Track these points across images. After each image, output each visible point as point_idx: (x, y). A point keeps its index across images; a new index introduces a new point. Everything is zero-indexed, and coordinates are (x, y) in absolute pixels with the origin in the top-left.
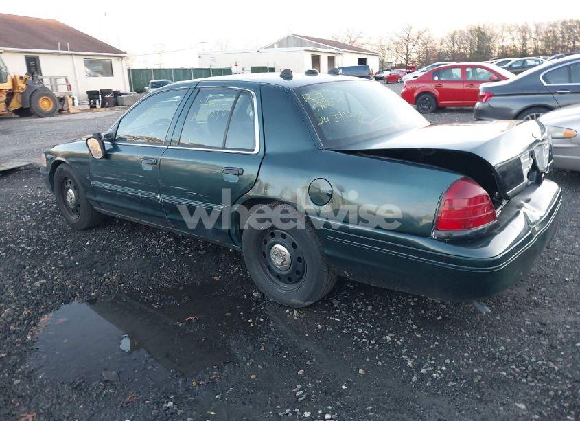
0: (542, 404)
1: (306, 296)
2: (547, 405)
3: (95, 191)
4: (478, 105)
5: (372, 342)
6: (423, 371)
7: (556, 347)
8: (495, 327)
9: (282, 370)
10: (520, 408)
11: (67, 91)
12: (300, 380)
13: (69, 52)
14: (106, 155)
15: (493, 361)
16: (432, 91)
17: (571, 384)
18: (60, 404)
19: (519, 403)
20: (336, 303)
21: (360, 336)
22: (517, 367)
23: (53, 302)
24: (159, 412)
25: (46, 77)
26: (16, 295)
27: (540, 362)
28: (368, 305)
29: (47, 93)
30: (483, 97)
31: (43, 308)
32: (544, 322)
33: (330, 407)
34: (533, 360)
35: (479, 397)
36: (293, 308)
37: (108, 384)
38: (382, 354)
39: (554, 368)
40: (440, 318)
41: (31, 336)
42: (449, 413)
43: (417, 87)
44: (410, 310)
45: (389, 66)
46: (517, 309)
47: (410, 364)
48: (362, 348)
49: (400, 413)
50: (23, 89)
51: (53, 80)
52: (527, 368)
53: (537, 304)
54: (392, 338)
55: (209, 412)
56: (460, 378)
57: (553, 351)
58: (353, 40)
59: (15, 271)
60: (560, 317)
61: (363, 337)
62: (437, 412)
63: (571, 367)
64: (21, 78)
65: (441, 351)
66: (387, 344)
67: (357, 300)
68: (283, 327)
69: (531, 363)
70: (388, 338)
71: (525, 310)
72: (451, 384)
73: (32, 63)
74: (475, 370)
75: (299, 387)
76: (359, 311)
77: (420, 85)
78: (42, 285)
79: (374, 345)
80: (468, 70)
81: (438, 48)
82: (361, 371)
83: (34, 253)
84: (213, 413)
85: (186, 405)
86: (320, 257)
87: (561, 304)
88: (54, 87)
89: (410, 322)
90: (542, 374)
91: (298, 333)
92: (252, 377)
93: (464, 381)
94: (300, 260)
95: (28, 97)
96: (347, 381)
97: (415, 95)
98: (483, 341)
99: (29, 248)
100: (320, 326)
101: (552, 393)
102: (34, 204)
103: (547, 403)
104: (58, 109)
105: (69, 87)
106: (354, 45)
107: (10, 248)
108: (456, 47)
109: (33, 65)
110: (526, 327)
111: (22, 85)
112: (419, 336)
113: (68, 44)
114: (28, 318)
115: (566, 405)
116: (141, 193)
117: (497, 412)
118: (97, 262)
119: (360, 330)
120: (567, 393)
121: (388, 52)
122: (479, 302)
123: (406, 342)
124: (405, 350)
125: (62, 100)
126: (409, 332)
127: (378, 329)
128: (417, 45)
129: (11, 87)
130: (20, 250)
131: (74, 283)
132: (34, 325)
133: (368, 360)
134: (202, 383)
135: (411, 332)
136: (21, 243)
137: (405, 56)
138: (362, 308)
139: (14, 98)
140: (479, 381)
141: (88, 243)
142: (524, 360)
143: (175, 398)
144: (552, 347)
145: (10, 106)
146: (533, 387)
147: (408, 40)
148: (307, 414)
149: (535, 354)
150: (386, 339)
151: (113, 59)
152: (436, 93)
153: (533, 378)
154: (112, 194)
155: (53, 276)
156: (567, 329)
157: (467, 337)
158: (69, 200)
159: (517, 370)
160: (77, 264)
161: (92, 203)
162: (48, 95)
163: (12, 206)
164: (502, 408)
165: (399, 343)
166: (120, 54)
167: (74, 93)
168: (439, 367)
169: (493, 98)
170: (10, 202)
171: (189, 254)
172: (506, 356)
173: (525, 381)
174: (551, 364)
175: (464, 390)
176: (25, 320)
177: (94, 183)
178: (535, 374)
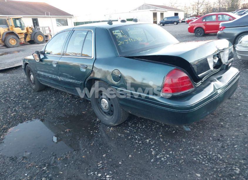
0: (209, 175)
1: (115, 121)
2: (211, 175)
3: (39, 75)
4: (219, 32)
5: (140, 142)
6: (158, 157)
7: (224, 147)
8: (198, 137)
9: (97, 154)
10: (197, 176)
11: (49, 33)
12: (103, 159)
13: (50, 16)
14: (41, 60)
15: (192, 153)
16: (202, 27)
17: (226, 165)
18: (3, 166)
19: (198, 174)
20: (130, 124)
21: (136, 139)
22: (202, 156)
23: (16, 122)
24: (40, 171)
25: (41, 27)
26: (3, 119)
27: (214, 154)
28: (144, 125)
29: (40, 34)
30: (221, 28)
31: (11, 125)
32: (222, 135)
33: (110, 172)
34: (211, 153)
35: (180, 170)
36: (110, 126)
37: (25, 158)
38: (142, 148)
39: (220, 157)
40: (174, 132)
41: (3, 136)
42: (163, 177)
43: (195, 25)
44: (161, 128)
45: (189, 16)
46: (211, 128)
47: (153, 153)
48: (134, 145)
49: (140, 176)
50: (31, 32)
51: (44, 28)
52: (206, 157)
53: (222, 126)
54: (149, 141)
55: (60, 172)
56: (174, 161)
57: (222, 149)
58: (173, 5)
59: (6, 109)
60: (231, 133)
61: (137, 140)
62: (158, 176)
63: (229, 157)
64: (30, 28)
65: (170, 148)
66: (147, 143)
67: (139, 123)
68: (104, 135)
69: (209, 154)
70: (148, 141)
71: (215, 129)
72: (169, 163)
73: (35, 21)
74: (182, 157)
75: (101, 162)
76: (139, 128)
77: (197, 24)
78: (14, 115)
79: (140, 143)
80: (219, 16)
81: (212, 6)
82: (130, 156)
83: (15, 101)
84: (62, 173)
85: (51, 169)
86: (119, 104)
87: (234, 126)
88: (44, 31)
89: (160, 133)
90: (213, 160)
91: (109, 137)
92: (83, 157)
93: (175, 162)
94: (112, 105)
95: (33, 36)
96: (122, 160)
97: (194, 29)
98: (190, 143)
99: (14, 99)
100: (119, 135)
101: (215, 169)
102: (22, 81)
103: (211, 174)
104: (45, 40)
105: (50, 31)
106: (174, 7)
107: (7, 99)
108: (221, 6)
109: (35, 22)
110: (213, 137)
111: (30, 31)
112: (162, 140)
113: (49, 13)
114: (4, 129)
115: (220, 175)
116: (54, 76)
117: (185, 177)
118: (38, 105)
119: (136, 137)
120: (223, 170)
121: (189, 9)
122: (185, 126)
123: (155, 143)
124: (153, 147)
125: (47, 36)
126: (158, 138)
127: (145, 136)
128: (202, 6)
129: (26, 32)
130: (11, 100)
131: (27, 114)
132: (6, 132)
133: (135, 151)
134: (61, 159)
135: (159, 138)
136: (12, 97)
137: (197, 11)
138: (140, 127)
139: (28, 37)
140: (182, 162)
141: (37, 97)
142: (206, 153)
143: (48, 165)
144: (222, 147)
145: (26, 39)
146: (207, 166)
147: (198, 4)
148: (99, 175)
149: (213, 150)
150: (147, 141)
151: (68, 18)
152: (204, 27)
153: (208, 161)
154: (44, 77)
155: (20, 111)
156: (233, 138)
157: (184, 141)
158: (32, 79)
159: (202, 158)
160: (30, 106)
161: (39, 80)
162: (41, 35)
163: (13, 82)
164: (189, 176)
165: (152, 143)
166: (70, 16)
167: (52, 33)
168: (166, 155)
169: (226, 29)
170: (13, 80)
171: (76, 102)
172: (198, 151)
173: (204, 163)
174: (219, 155)
175: (174, 167)
176: (2, 130)
177: (38, 72)
178: (209, 160)
